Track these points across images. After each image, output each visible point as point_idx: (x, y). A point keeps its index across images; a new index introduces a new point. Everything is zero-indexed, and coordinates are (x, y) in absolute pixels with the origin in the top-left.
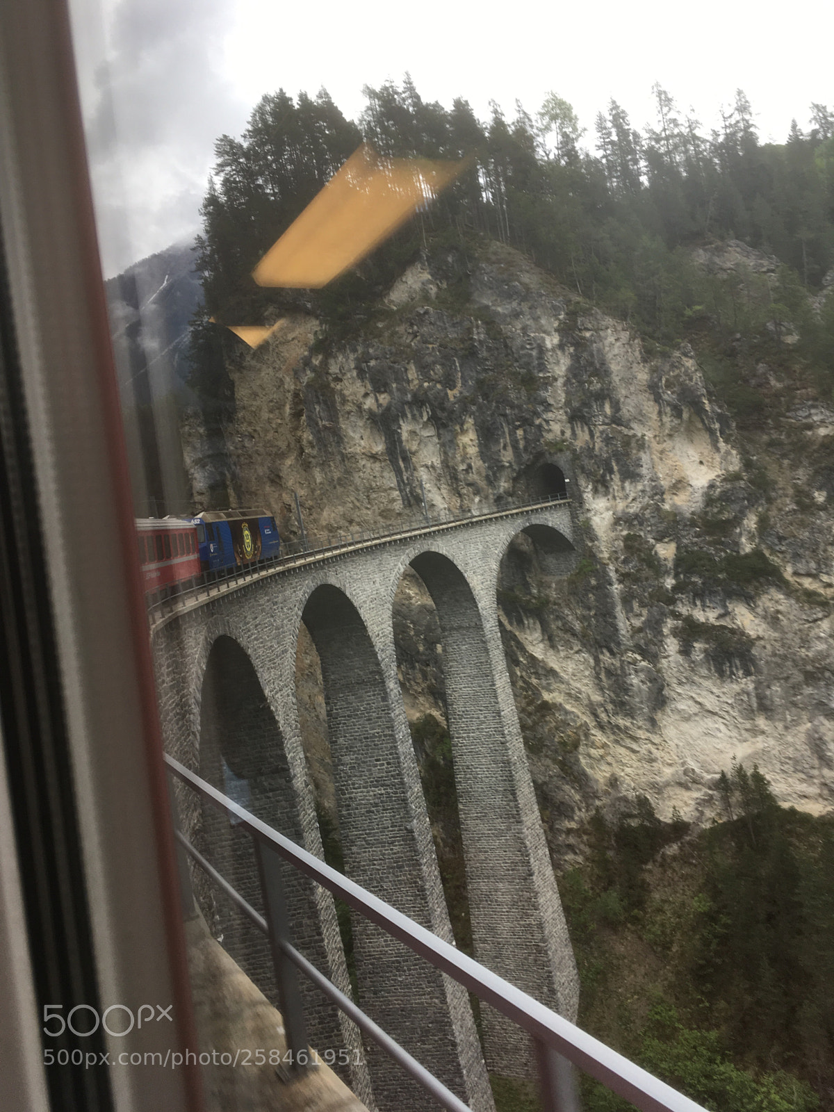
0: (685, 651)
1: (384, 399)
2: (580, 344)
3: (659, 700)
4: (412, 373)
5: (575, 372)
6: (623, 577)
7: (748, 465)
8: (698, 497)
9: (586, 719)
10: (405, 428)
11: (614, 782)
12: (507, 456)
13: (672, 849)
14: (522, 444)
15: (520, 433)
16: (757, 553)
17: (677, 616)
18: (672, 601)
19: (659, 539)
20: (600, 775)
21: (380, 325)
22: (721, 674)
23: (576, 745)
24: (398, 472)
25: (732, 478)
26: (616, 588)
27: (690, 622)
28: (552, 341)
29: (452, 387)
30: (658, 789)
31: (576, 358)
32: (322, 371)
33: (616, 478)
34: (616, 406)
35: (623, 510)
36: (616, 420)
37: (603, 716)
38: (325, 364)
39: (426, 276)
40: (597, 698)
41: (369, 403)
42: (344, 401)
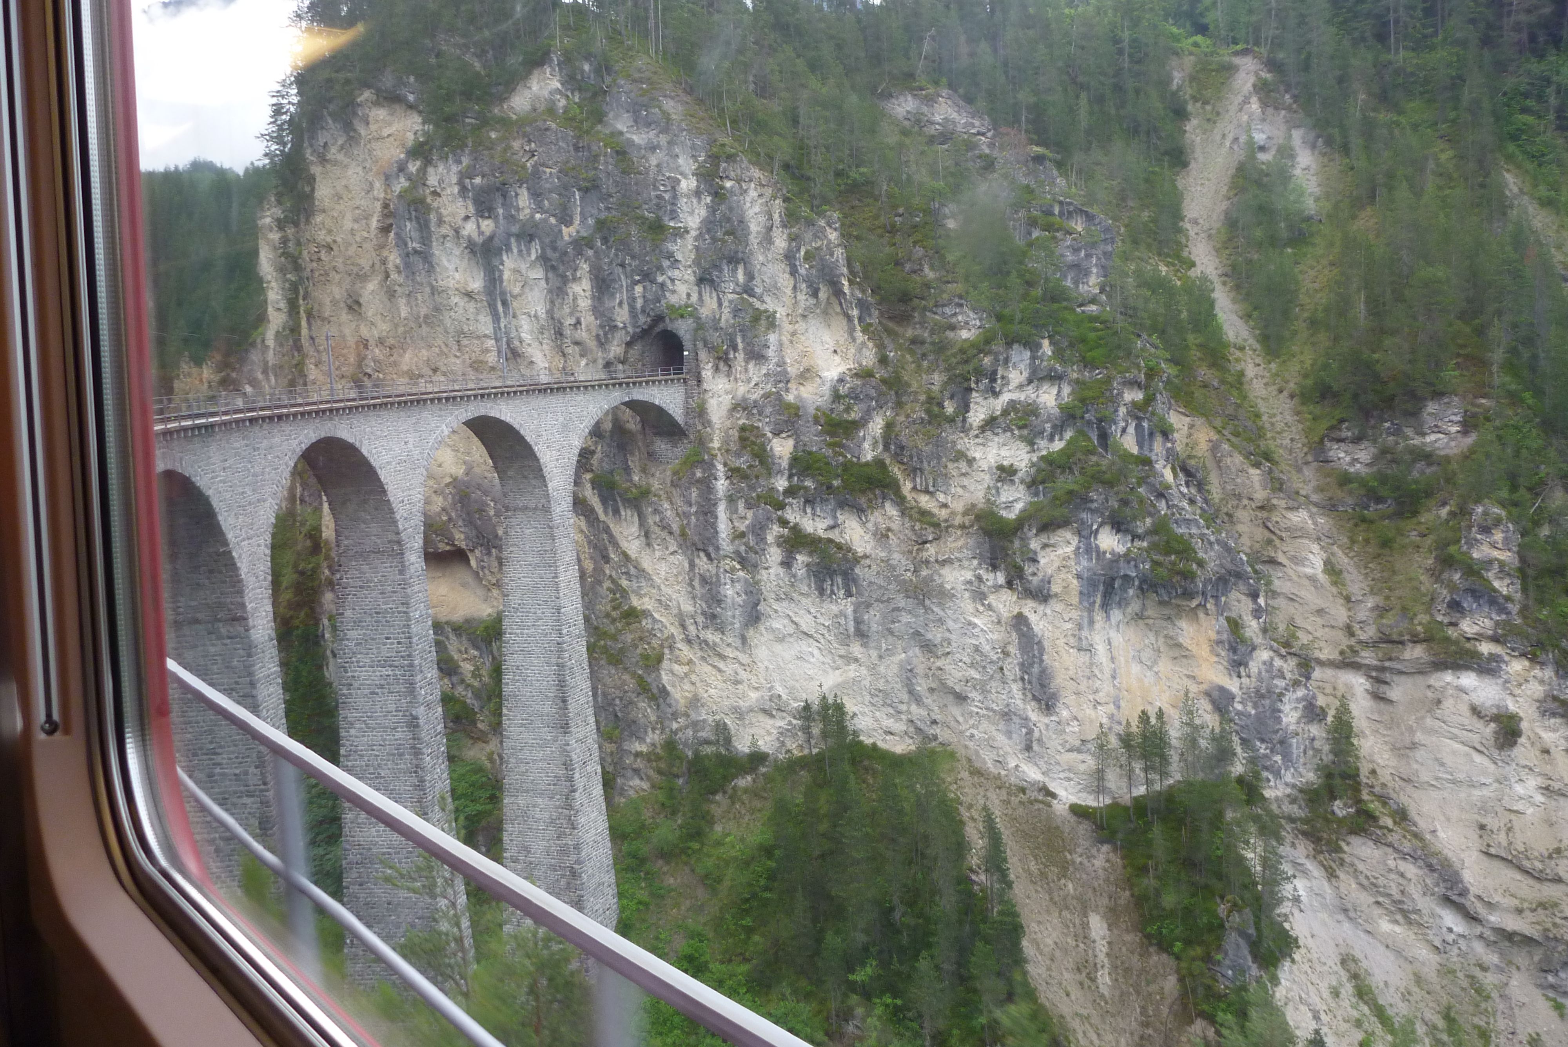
0: (787, 564)
1: (487, 226)
2: (718, 195)
3: (754, 617)
4: (524, 200)
5: (708, 225)
6: (733, 473)
7: (883, 360)
8: (826, 389)
9: (674, 630)
10: (509, 264)
11: (695, 701)
12: (622, 316)
13: (744, 782)
14: (639, 303)
15: (639, 289)
16: (879, 463)
17: (784, 523)
18: (781, 506)
19: (777, 434)
20: (679, 694)
21: (493, 135)
22: (821, 592)
23: (660, 659)
24: (496, 318)
25: (864, 374)
26: (721, 485)
27: (796, 529)
28: (687, 184)
29: (569, 223)
30: (739, 714)
31: (712, 209)
32: (419, 180)
33: (740, 356)
34: (750, 276)
35: (743, 396)
36: (748, 290)
37: (692, 629)
38: (423, 171)
39: (556, 84)
40: (688, 607)
41: (470, 229)
42: (440, 222)
